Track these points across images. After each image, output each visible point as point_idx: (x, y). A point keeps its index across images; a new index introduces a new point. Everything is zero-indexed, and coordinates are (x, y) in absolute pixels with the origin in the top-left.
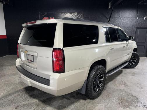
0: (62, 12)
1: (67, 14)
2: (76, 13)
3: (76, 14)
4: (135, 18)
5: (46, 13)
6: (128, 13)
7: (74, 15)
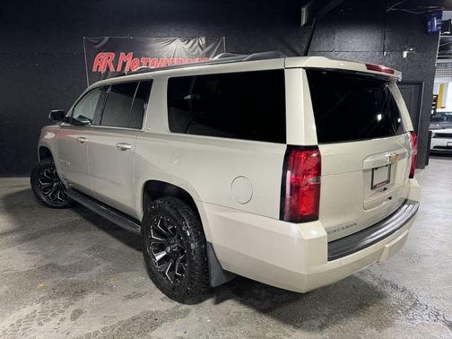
0: (159, 34)
1: (174, 40)
2: (203, 39)
3: (203, 41)
4: (377, 53)
5: (107, 39)
6: (358, 39)
7: (196, 44)
